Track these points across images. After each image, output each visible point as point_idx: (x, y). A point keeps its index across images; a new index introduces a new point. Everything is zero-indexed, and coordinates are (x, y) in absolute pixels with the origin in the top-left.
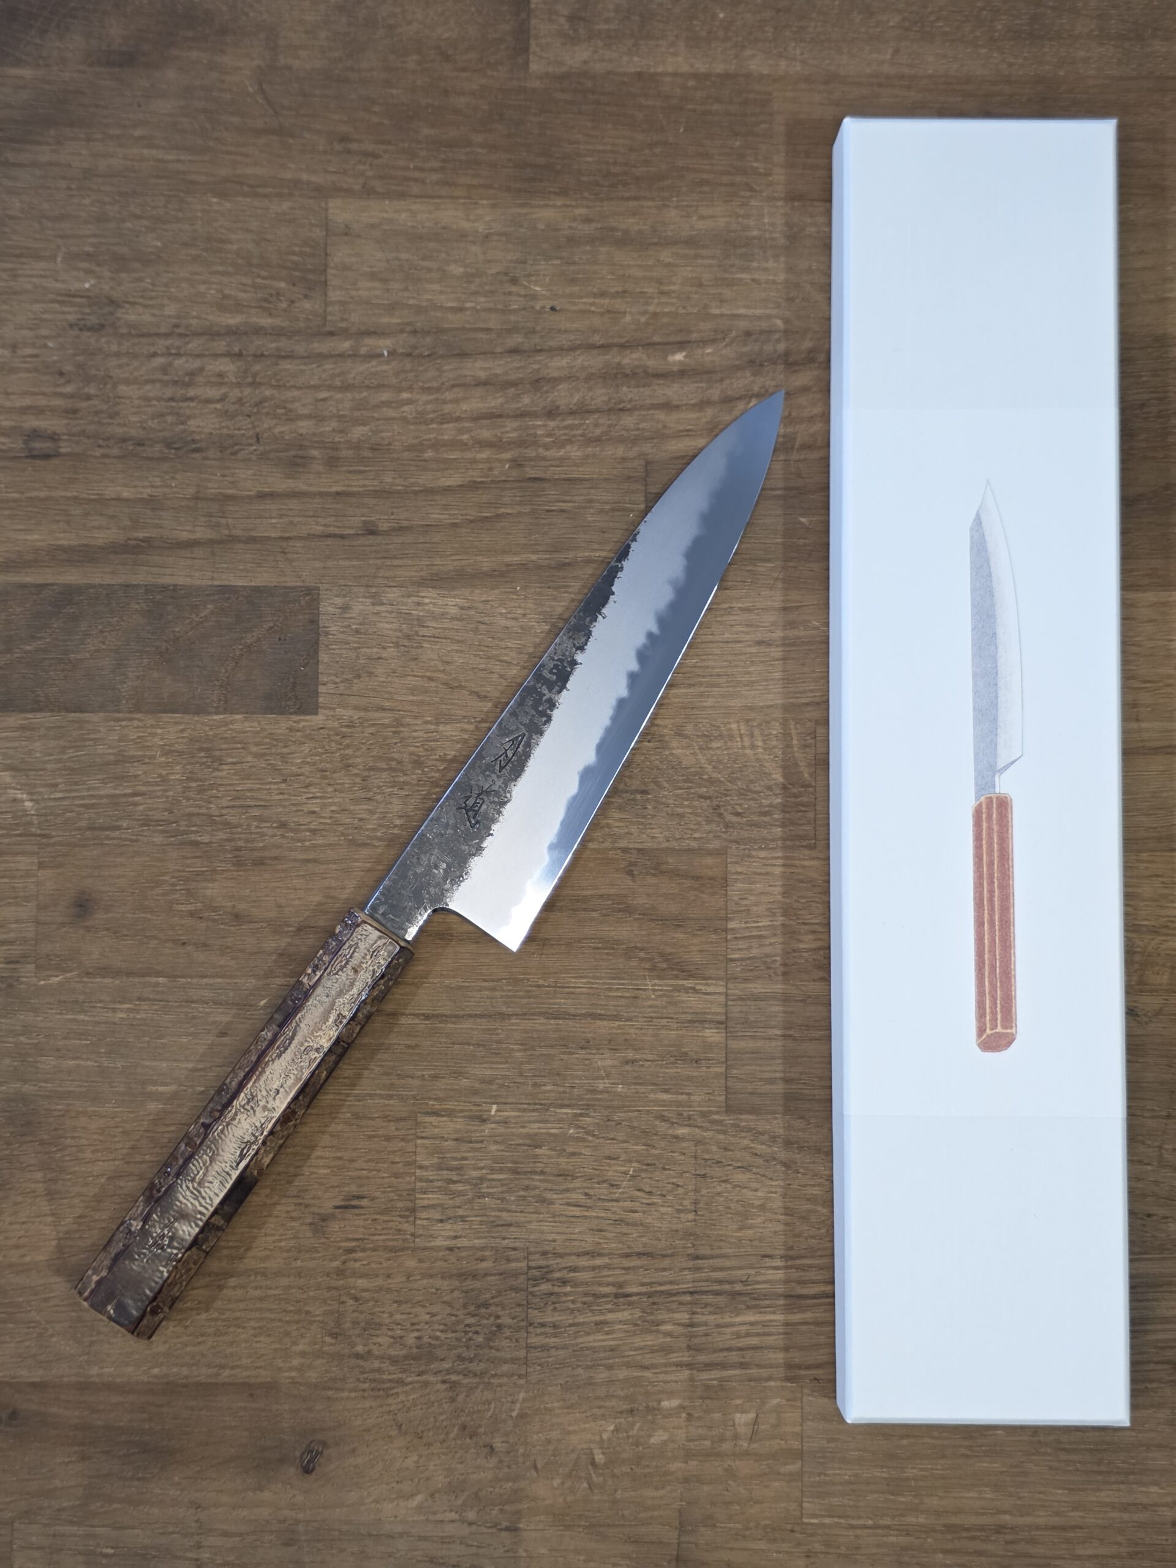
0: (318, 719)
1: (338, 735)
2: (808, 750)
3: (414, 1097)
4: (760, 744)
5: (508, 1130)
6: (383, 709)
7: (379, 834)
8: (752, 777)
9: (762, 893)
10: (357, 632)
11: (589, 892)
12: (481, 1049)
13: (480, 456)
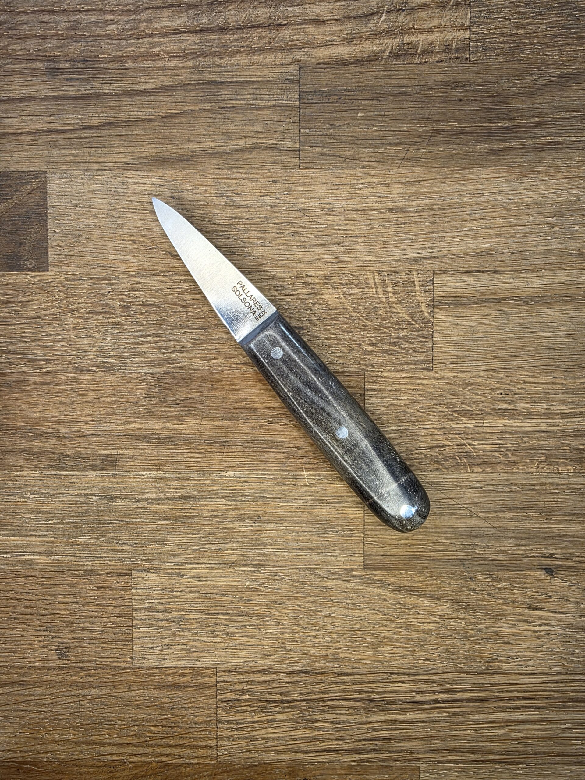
0: (49, 274)
1: (64, 286)
2: (427, 294)
3: (129, 558)
4: (390, 289)
5: (200, 583)
6: (98, 266)
7: (98, 363)
8: (384, 316)
9: (391, 405)
10: (76, 205)
11: (259, 406)
12: (179, 523)
13: (169, 64)
